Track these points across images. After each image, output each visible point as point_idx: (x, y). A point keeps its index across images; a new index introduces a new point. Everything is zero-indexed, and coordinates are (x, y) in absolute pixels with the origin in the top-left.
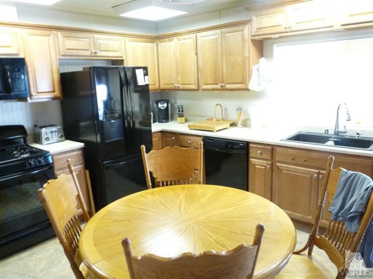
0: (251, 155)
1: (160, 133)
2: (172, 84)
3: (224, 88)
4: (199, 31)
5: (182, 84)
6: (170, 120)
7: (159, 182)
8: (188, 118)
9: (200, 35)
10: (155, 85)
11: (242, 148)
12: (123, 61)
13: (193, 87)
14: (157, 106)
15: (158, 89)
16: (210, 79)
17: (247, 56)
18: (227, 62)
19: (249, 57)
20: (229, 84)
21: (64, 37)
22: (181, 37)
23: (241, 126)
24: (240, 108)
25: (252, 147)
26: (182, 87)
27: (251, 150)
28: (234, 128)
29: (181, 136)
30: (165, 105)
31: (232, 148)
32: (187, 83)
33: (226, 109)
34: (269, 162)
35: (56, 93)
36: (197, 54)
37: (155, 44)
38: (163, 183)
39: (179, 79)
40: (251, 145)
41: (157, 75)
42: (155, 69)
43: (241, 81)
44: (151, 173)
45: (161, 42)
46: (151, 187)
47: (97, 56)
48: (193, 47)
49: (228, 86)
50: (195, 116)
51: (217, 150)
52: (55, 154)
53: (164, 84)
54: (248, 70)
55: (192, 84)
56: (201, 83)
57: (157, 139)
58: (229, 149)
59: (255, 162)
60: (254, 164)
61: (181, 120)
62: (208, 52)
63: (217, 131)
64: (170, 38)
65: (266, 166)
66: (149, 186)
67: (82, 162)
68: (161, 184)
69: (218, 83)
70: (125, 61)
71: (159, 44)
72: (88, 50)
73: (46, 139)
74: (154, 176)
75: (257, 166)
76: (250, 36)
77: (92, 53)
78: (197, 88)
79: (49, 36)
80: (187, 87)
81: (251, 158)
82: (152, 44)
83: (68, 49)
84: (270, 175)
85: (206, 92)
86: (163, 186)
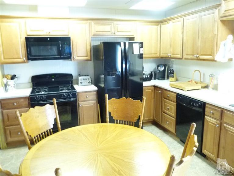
0: (206, 113)
1: (153, 87)
2: (167, 54)
3: (198, 58)
4: (185, 15)
5: (173, 54)
6: (166, 79)
7: (115, 120)
8: (179, 78)
9: (185, 18)
10: (156, 54)
11: (200, 107)
12: (134, 38)
13: (179, 56)
14: (158, 68)
15: (158, 57)
16: (190, 52)
17: (216, 34)
18: (201, 38)
19: (217, 35)
20: (202, 55)
21: (95, 24)
22: (174, 21)
23: (212, 89)
24: (212, 75)
25: (208, 107)
26: (172, 56)
27: (207, 109)
28: (205, 90)
29: (165, 91)
30: (163, 68)
31: (193, 105)
32: (175, 53)
33: (204, 74)
34: (218, 122)
35: (88, 57)
36: (183, 33)
37: (159, 26)
38: (117, 121)
39: (171, 50)
40: (206, 105)
41: (159, 48)
42: (157, 43)
43: (210, 54)
44: (110, 113)
45: (163, 25)
46: (108, 122)
47: (115, 35)
48: (181, 27)
49: (201, 57)
50: (183, 77)
51: (184, 104)
52: (80, 92)
53: (163, 54)
54: (216, 45)
55: (179, 54)
56: (184, 54)
57: (150, 90)
58: (191, 105)
59: (208, 119)
60: (208, 121)
61: (172, 79)
62: (190, 30)
63: (187, 90)
64: (168, 22)
65: (215, 124)
66: (107, 121)
67: (95, 99)
68: (116, 122)
69: (194, 54)
70: (135, 38)
71: (162, 26)
72: (109, 31)
73: (80, 83)
74: (112, 115)
75: (209, 123)
76: (219, 18)
77: (112, 33)
78: (181, 58)
79: (86, 24)
80: (175, 56)
81: (206, 115)
82: (157, 26)
83: (97, 31)
84: (218, 132)
85: (187, 60)
86: (117, 123)
